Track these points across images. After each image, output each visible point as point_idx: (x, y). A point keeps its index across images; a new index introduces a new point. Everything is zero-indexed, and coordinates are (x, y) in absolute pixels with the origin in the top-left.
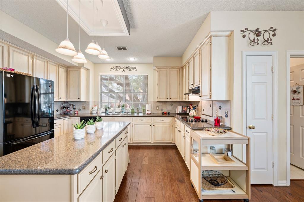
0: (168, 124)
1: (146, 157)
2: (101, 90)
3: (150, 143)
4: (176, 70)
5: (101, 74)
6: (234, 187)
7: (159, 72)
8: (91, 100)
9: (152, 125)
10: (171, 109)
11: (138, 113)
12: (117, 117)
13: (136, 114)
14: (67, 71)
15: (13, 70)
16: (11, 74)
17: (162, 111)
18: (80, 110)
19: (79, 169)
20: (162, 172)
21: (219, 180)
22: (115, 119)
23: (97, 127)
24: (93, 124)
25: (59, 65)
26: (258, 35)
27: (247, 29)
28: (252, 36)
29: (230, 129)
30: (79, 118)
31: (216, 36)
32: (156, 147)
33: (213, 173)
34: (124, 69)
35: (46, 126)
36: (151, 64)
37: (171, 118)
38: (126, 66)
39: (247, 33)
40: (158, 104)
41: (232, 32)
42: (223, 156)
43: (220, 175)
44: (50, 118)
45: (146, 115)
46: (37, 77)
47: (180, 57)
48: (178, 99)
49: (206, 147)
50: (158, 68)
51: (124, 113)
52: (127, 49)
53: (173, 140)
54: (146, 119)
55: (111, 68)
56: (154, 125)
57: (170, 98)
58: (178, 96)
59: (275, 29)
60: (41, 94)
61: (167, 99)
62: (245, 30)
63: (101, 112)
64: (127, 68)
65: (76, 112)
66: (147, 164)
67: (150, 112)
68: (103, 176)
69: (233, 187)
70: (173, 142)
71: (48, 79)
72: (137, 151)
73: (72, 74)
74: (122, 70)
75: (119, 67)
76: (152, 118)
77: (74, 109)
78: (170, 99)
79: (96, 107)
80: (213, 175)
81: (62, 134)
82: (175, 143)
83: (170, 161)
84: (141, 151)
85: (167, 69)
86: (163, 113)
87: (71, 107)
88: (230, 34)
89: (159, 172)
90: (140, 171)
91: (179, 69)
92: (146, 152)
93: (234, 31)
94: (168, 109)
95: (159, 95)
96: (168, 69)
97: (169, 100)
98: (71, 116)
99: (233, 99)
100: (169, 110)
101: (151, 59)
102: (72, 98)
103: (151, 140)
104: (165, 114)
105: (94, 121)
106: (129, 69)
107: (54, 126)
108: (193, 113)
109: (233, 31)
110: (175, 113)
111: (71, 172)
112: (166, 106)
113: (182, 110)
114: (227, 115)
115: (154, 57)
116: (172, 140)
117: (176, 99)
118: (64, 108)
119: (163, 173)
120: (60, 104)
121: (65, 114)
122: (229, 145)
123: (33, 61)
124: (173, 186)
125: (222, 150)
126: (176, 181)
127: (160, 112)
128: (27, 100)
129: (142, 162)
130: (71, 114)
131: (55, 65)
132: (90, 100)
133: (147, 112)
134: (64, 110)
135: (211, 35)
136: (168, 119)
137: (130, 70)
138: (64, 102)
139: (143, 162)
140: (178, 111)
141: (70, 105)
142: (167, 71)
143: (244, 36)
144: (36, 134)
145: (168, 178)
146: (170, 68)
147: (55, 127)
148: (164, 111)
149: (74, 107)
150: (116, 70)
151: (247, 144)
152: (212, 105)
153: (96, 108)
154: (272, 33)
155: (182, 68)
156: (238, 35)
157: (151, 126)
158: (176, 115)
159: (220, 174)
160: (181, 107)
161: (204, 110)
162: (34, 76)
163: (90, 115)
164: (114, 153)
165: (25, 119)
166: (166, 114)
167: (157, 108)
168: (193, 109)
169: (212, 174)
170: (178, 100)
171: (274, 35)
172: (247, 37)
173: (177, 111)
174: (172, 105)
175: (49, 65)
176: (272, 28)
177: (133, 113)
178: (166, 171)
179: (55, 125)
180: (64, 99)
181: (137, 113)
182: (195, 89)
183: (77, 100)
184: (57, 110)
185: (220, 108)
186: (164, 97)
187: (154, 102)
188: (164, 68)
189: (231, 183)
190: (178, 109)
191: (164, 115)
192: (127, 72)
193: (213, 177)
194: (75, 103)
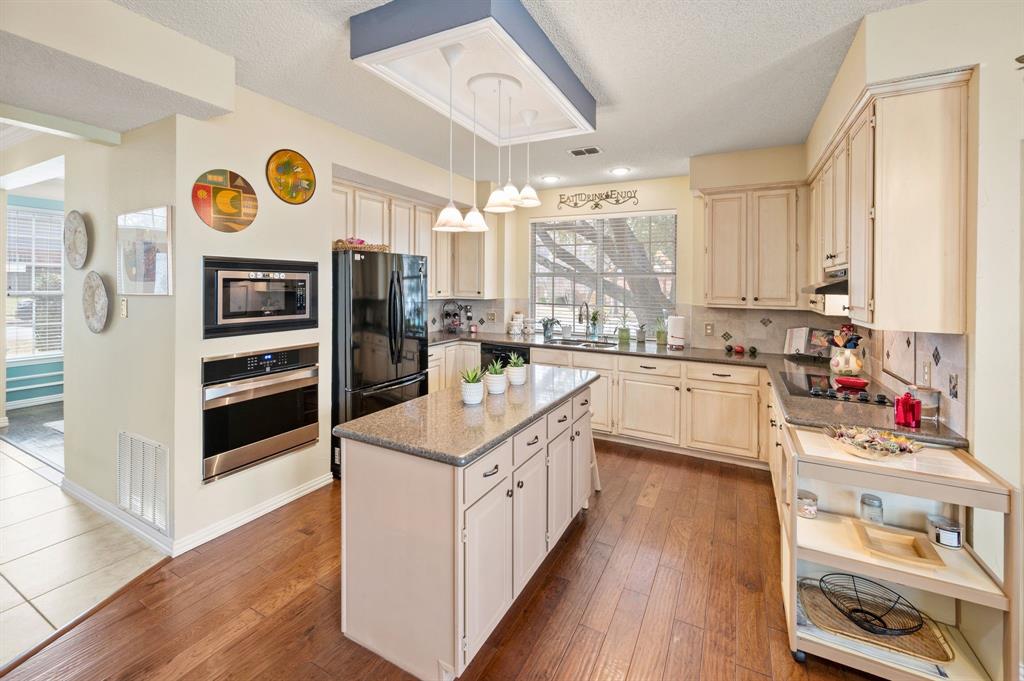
0: (742, 389)
1: (652, 487)
2: (533, 268)
3: (677, 447)
4: (782, 195)
5: (534, 221)
6: (954, 658)
7: (712, 206)
8: (508, 295)
9: (683, 389)
10: (764, 337)
11: (641, 343)
12: (574, 352)
13: (633, 347)
15: (362, 242)
16: (361, 253)
17: (728, 343)
18: (482, 322)
19: (465, 458)
20: (691, 540)
21: (892, 622)
22: (567, 355)
23: (512, 380)
24: (501, 373)
29: (962, 447)
30: (479, 344)
31: (897, 94)
32: (695, 464)
33: (878, 592)
34: (597, 200)
35: (413, 359)
36: (679, 175)
37: (756, 371)
38: (604, 190)
40: (712, 317)
41: (972, 69)
42: (913, 538)
43: (901, 604)
44: (420, 339)
45: (669, 353)
46: (397, 252)
47: (800, 144)
48: (789, 304)
49: (851, 494)
50: (709, 194)
51: (596, 340)
52: (601, 152)
53: (763, 450)
54: (663, 366)
55: (561, 202)
56: (689, 390)
57: (756, 299)
58: (788, 292)
60: (403, 278)
61: (744, 302)
63: (532, 331)
64: (607, 197)
65: (473, 329)
66: (652, 506)
67: (680, 343)
68: (512, 491)
69: (947, 659)
70: (762, 459)
71: (417, 254)
72: (631, 462)
74: (592, 203)
75: (584, 196)
76: (683, 363)
77: (469, 318)
78: (756, 302)
79: (522, 316)
80: (880, 601)
81: (443, 387)
82: (767, 464)
83: (733, 518)
84: (641, 465)
85: (743, 195)
86: (730, 350)
87: (462, 312)
88: (966, 77)
89: (683, 538)
90: (625, 519)
91: (793, 191)
92: (656, 473)
93: (981, 66)
94: (753, 336)
95: (713, 288)
96: (750, 193)
97: (750, 305)
98: (462, 340)
99: (974, 333)
100: (755, 340)
101: (684, 164)
102: (465, 293)
103: (677, 436)
104: (738, 355)
105: (504, 366)
106: (613, 201)
107: (427, 362)
108: (847, 362)
109: (978, 65)
110: (779, 352)
111: (453, 462)
112: (743, 324)
113: (809, 345)
114: (954, 387)
115: (696, 158)
116: (759, 452)
117: (780, 303)
118: (447, 315)
119: (695, 546)
120: (438, 306)
121: (450, 333)
122: (955, 508)
123: (390, 211)
124: (716, 588)
125: (923, 517)
126: (733, 579)
127: (720, 345)
128: (381, 295)
129: (636, 498)
130: (462, 332)
131: (428, 212)
132: (506, 297)
133: (670, 341)
134: (448, 321)
135: (872, 96)
136: (742, 375)
137: (617, 201)
138: (448, 302)
139: (641, 498)
140: (790, 345)
141: (461, 308)
142: (744, 200)
144: (397, 379)
145: (706, 563)
146: (755, 190)
147: (430, 365)
148: (733, 343)
149: (469, 314)
150: (576, 204)
151: (1006, 512)
152: (912, 341)
153: (520, 319)
155: (808, 184)
157: (677, 389)
158: (785, 361)
159: (901, 600)
160: (804, 331)
161: (888, 355)
162: (392, 252)
163: (504, 339)
164: (544, 451)
165: (378, 337)
166: (741, 352)
167: (706, 329)
168: (845, 346)
169: (876, 596)
170: (792, 305)
173: (786, 346)
174: (765, 323)
175: (417, 213)
177: (625, 340)
178: (707, 544)
179: (430, 359)
180: (447, 294)
181: (639, 342)
182: (836, 276)
183: (474, 296)
184: (434, 321)
185: (937, 357)
186: (732, 292)
187: (695, 308)
188: (733, 192)
189: (946, 646)
190: (791, 339)
191: (734, 358)
192: (609, 211)
193: (877, 606)
194: (470, 304)
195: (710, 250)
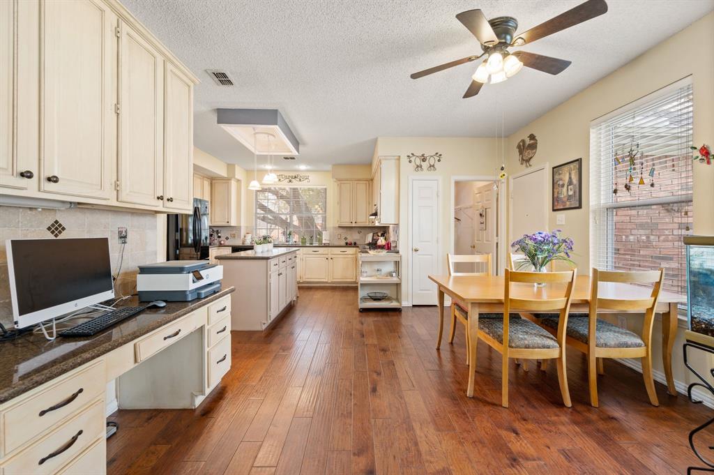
0: (350, 256)
3: (327, 283)
4: (364, 183)
7: (340, 187)
8: (243, 224)
9: (330, 259)
10: (358, 238)
11: (312, 242)
13: (308, 244)
14: (211, 184)
17: (346, 240)
18: (227, 238)
25: (204, 177)
26: (424, 160)
27: (413, 154)
28: (418, 162)
30: (230, 248)
31: (386, 159)
34: (290, 179)
36: (328, 171)
37: (355, 249)
38: (293, 174)
39: (412, 159)
40: (341, 231)
45: (323, 245)
47: (370, 165)
50: (339, 181)
52: (296, 159)
54: (321, 250)
58: (366, 219)
59: (440, 155)
61: (352, 224)
62: (411, 155)
64: (295, 177)
65: (222, 242)
67: (328, 241)
73: (219, 188)
74: (288, 180)
75: (284, 176)
76: (330, 248)
77: (219, 237)
78: (356, 224)
85: (351, 182)
86: (347, 243)
87: (215, 234)
91: (367, 182)
93: (402, 156)
94: (355, 238)
95: (340, 218)
96: (353, 181)
97: (354, 225)
101: (329, 167)
102: (218, 222)
103: (327, 279)
104: (348, 245)
106: (298, 180)
108: (382, 241)
110: (363, 243)
112: (352, 233)
113: (373, 239)
115: (334, 165)
116: (356, 279)
117: (364, 223)
127: (343, 243)
130: (216, 244)
132: (242, 225)
133: (324, 241)
135: (380, 159)
136: (351, 251)
137: (300, 180)
140: (367, 240)
142: (351, 184)
143: (410, 162)
146: (355, 180)
148: (348, 241)
149: (219, 235)
151: (399, 260)
153: (249, 236)
154: (437, 158)
155: (372, 180)
156: (404, 160)
157: (327, 259)
158: (366, 246)
160: (371, 235)
166: (351, 244)
167: (338, 236)
168: (381, 236)
170: (367, 224)
171: (439, 161)
172: (413, 163)
174: (359, 232)
176: (437, 154)
177: (304, 240)
181: (310, 242)
183: (224, 224)
186: (348, 220)
187: (334, 228)
188: (347, 180)
190: (367, 238)
192: (296, 184)
194: (221, 229)
195: (340, 203)
